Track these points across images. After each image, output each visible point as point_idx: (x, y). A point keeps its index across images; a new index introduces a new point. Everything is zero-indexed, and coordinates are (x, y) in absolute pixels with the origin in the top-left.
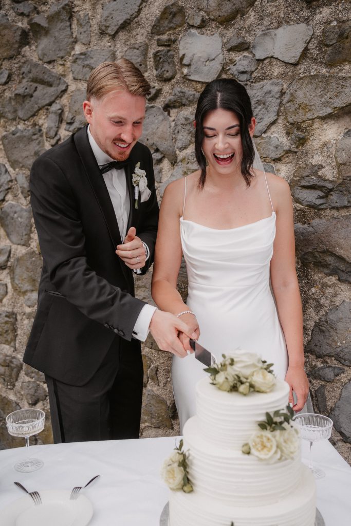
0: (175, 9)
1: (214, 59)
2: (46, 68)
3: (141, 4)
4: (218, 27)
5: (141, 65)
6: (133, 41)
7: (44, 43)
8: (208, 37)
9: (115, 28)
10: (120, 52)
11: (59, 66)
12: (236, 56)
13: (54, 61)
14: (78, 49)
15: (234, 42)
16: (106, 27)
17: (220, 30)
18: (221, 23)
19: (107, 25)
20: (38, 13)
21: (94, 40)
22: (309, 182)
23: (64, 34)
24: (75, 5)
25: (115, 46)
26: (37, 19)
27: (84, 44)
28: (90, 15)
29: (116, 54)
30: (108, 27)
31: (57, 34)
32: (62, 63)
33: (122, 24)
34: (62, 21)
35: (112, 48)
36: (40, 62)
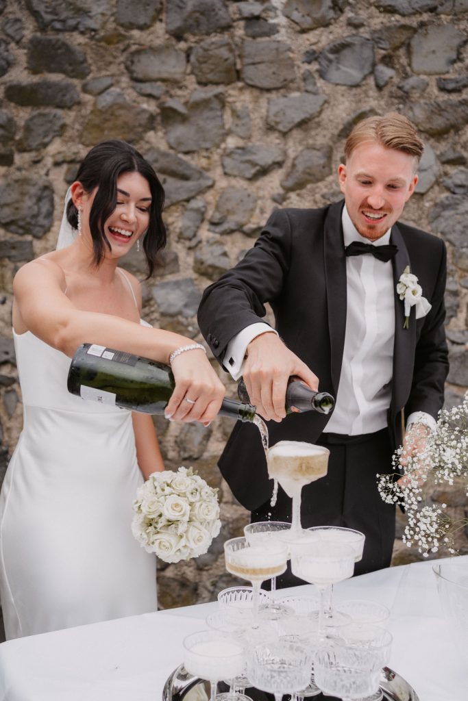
1: (425, 170)
2: (181, 158)
3: (323, 105)
5: (323, 167)
6: (311, 141)
7: (180, 131)
9: (290, 126)
10: (293, 151)
11: (201, 158)
12: (452, 170)
13: (195, 151)
14: (232, 142)
16: (276, 122)
17: (430, 141)
18: (432, 136)
19: (278, 121)
20: (172, 97)
21: (256, 135)
23: (213, 124)
24: (230, 95)
25: (285, 144)
26: (171, 103)
27: (241, 137)
28: (250, 108)
29: (288, 152)
30: (280, 123)
31: (201, 123)
32: (205, 155)
33: (298, 123)
34: (212, 109)
35: (281, 146)
36: (172, 152)
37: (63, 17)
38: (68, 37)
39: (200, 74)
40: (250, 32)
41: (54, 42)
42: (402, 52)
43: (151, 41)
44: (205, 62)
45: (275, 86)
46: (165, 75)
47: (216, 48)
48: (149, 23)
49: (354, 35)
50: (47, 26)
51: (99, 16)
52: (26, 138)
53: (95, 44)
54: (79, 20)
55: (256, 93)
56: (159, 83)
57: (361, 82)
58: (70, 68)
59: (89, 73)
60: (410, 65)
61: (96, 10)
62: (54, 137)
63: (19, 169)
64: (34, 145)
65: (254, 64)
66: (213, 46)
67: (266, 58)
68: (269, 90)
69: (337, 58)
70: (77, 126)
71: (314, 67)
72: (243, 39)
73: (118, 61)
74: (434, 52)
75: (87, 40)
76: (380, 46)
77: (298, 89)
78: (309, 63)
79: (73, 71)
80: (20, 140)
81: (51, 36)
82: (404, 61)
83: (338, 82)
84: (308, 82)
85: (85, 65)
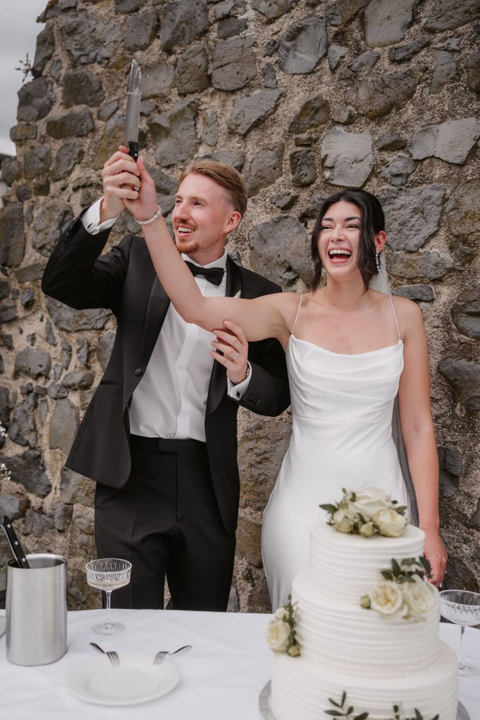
0: (318, 104)
1: (362, 160)
2: (163, 173)
3: (279, 99)
4: (369, 124)
5: (275, 168)
6: (266, 141)
7: (164, 145)
8: (356, 135)
9: (247, 127)
10: (251, 154)
11: (179, 170)
12: (389, 157)
13: (174, 165)
14: (203, 150)
15: (387, 140)
16: (236, 125)
17: (370, 126)
18: (372, 119)
19: (238, 123)
20: (159, 112)
21: (221, 141)
22: (476, 307)
23: (187, 135)
24: (202, 102)
25: (246, 147)
26: (158, 119)
27: (209, 145)
28: (218, 113)
29: (247, 156)
30: (239, 125)
31: (179, 135)
32: (182, 167)
33: (255, 122)
34: (186, 120)
35: (241, 150)
36: (158, 167)
37: (86, 52)
38: (90, 69)
39: (180, 85)
40: (222, 33)
41: (79, 76)
42: (355, 24)
43: (148, 59)
44: (183, 73)
45: (238, 86)
46: (156, 92)
47: (193, 57)
48: (148, 43)
49: (310, 16)
50: (76, 62)
51: (112, 44)
52: (57, 168)
53: (108, 72)
54: (97, 51)
55: (223, 96)
56: (151, 100)
57: (315, 67)
58: (90, 98)
59: (103, 100)
60: (364, 38)
61: (110, 38)
62: (74, 165)
63: (53, 197)
64: (61, 173)
65: (221, 66)
66: (192, 54)
67: (232, 58)
68: (233, 92)
69: (294, 45)
70: (91, 153)
71: (275, 58)
72: (215, 42)
73: (122, 84)
74: (388, 17)
75: (103, 69)
76: (333, 22)
77: (259, 86)
78: (271, 56)
79: (92, 101)
80: (53, 171)
81: (80, 70)
82: (357, 35)
83: (295, 72)
84: (267, 76)
85: (101, 93)
